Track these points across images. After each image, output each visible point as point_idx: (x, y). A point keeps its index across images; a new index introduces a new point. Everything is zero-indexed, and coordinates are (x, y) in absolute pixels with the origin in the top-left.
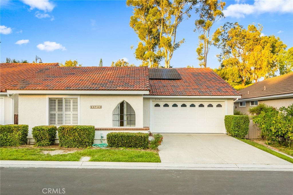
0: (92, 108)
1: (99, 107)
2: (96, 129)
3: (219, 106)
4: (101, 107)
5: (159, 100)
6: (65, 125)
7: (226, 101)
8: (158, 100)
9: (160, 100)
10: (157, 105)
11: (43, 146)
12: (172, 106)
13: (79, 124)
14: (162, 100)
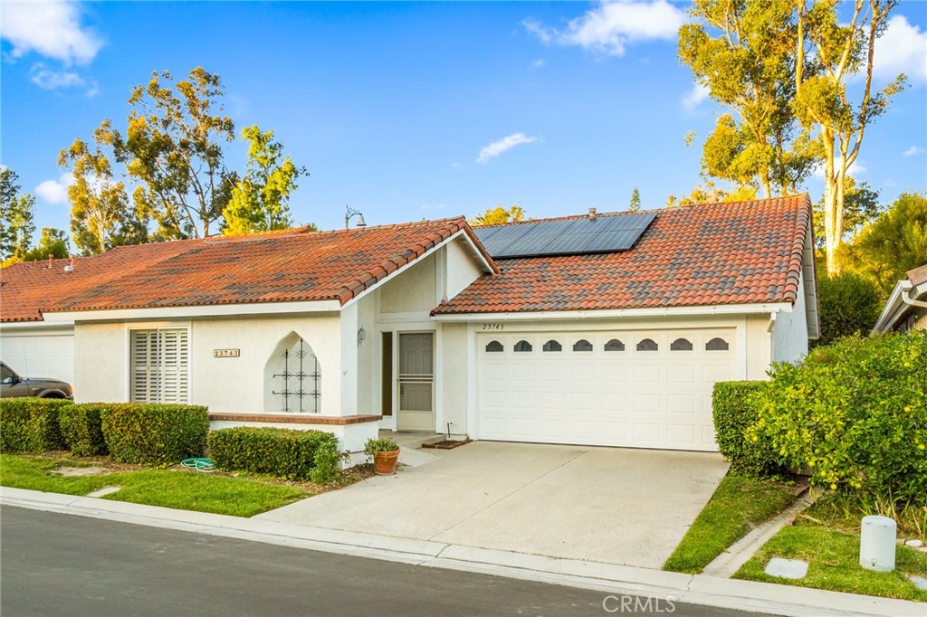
0: (216, 356)
1: (234, 353)
2: (213, 418)
3: (717, 345)
4: (238, 353)
5: (495, 330)
6: (163, 402)
7: (741, 326)
8: (491, 330)
9: (499, 330)
10: (495, 347)
11: (82, 456)
12: (542, 349)
13: (189, 404)
14: (506, 329)
